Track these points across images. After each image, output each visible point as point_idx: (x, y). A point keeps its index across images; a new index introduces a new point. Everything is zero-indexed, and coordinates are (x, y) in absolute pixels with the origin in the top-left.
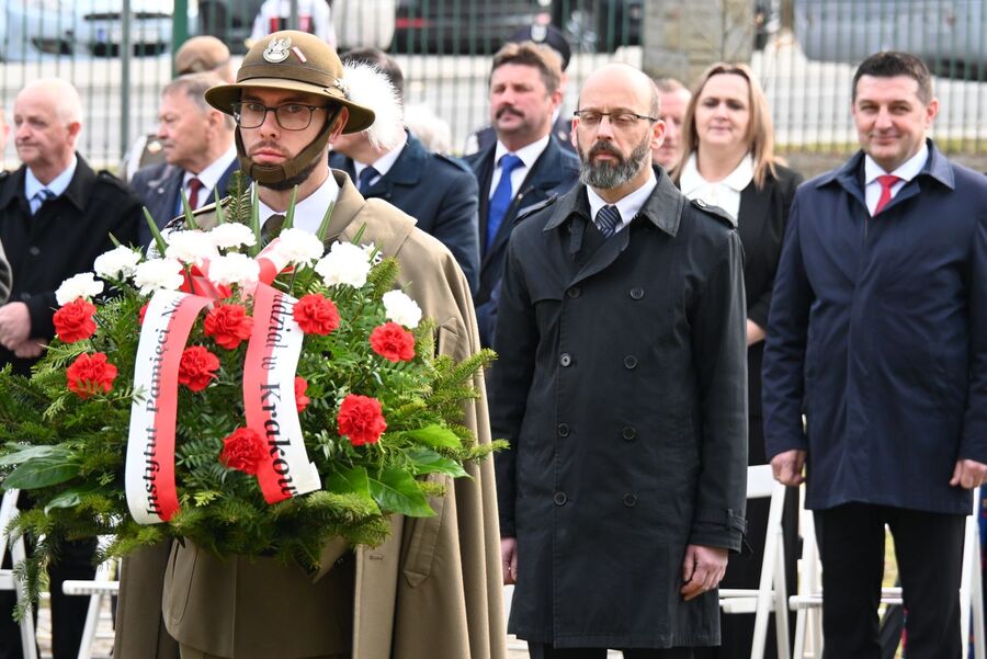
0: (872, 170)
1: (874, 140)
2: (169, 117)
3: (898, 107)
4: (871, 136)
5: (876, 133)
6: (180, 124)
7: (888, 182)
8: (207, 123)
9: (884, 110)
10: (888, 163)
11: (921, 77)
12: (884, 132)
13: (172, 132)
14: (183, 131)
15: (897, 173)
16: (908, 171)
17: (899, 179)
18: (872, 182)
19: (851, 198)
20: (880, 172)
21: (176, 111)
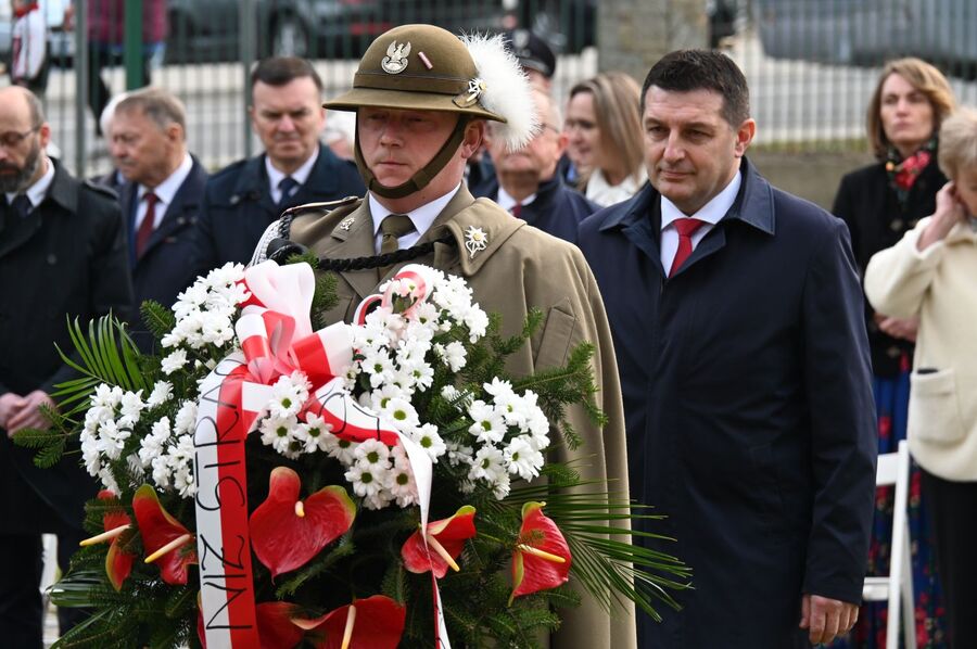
0: (669, 213)
1: (663, 175)
2: (129, 136)
3: (692, 132)
4: (660, 170)
5: (664, 164)
6: (141, 143)
7: (688, 228)
8: (166, 139)
9: (674, 135)
10: (687, 204)
11: (730, 90)
12: (674, 163)
13: (132, 151)
14: (143, 150)
15: (698, 216)
16: (714, 212)
17: (703, 223)
18: (669, 227)
19: (641, 255)
20: (679, 215)
21: (135, 130)
